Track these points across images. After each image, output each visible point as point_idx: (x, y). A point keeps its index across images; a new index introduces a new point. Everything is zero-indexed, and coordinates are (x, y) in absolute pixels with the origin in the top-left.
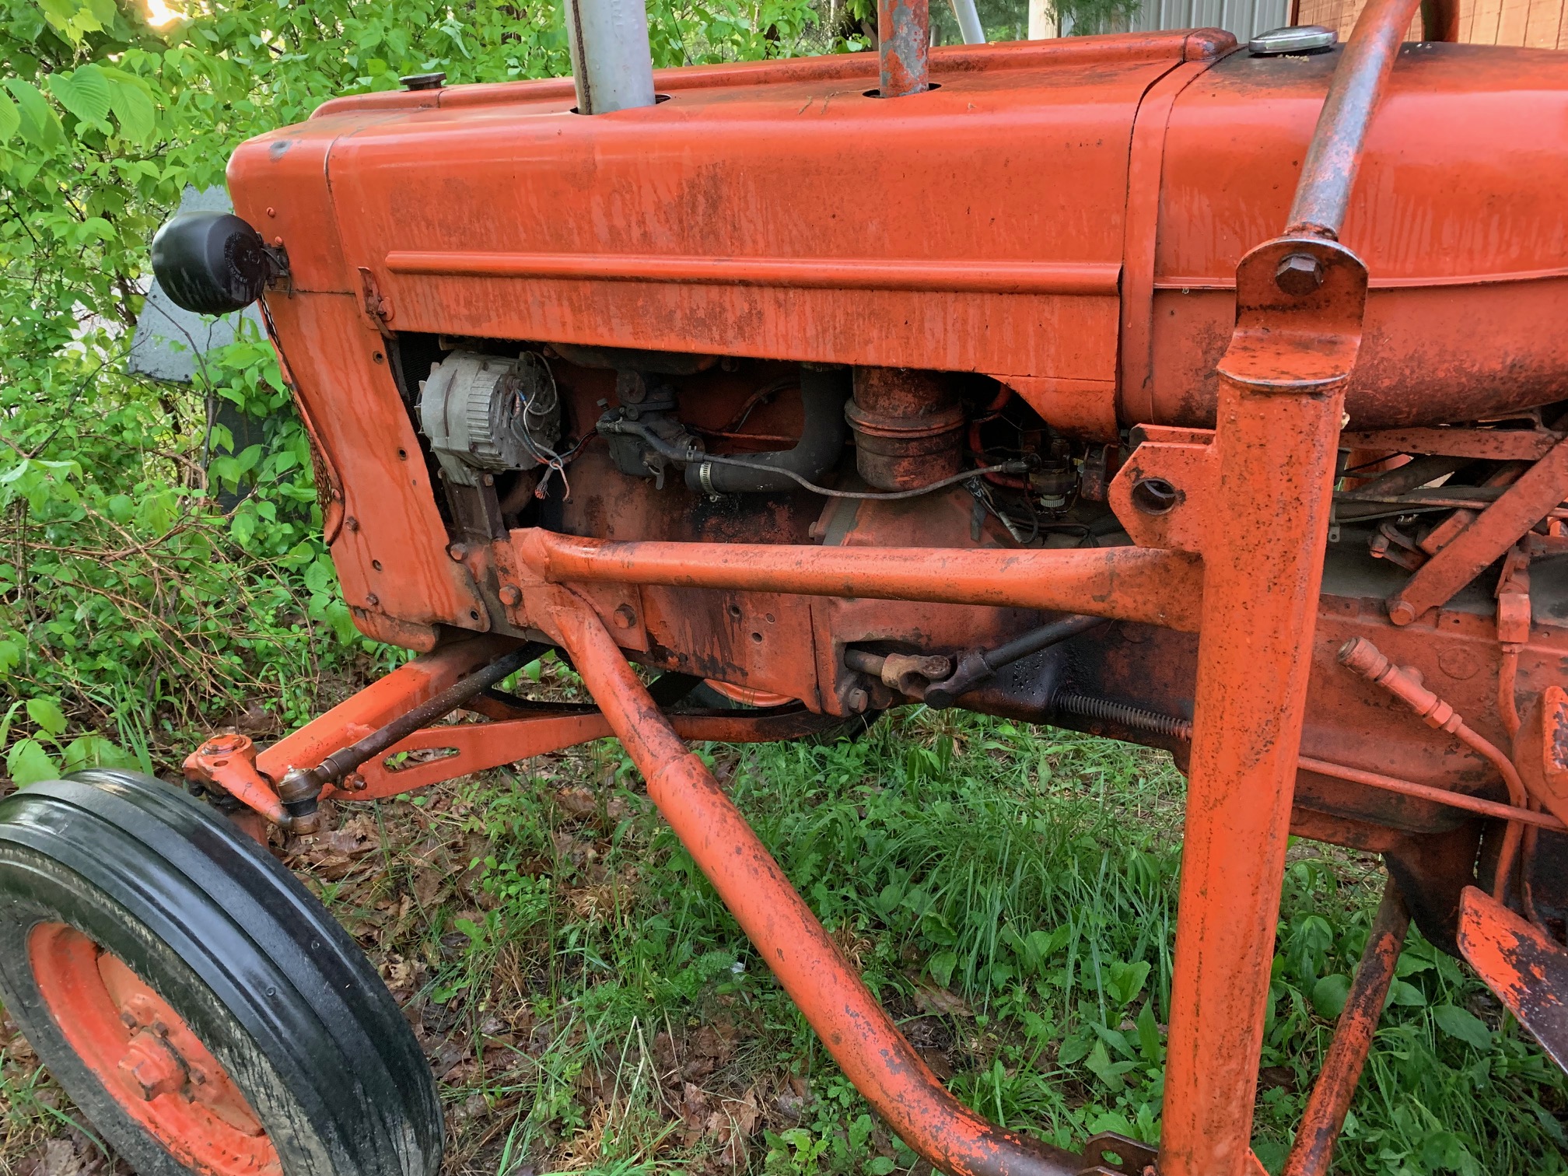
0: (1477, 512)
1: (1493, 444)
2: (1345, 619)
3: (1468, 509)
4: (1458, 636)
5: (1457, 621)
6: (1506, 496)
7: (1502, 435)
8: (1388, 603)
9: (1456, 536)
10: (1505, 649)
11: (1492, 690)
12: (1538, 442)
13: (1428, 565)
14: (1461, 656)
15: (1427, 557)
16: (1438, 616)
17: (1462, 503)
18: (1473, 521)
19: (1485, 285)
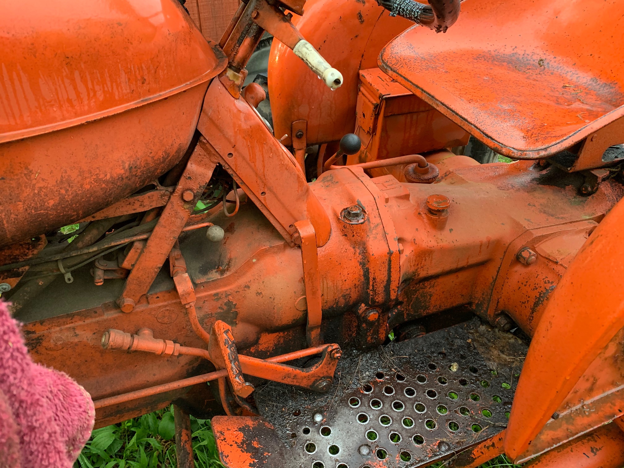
0: (146, 240)
1: (137, 204)
2: (97, 319)
3: (139, 240)
4: (161, 304)
5: (158, 297)
6: (157, 229)
7: (140, 197)
8: (118, 302)
9: (139, 256)
10: (187, 307)
11: (187, 321)
12: (162, 196)
13: (131, 276)
14: (167, 313)
15: (128, 272)
16: (147, 298)
17: (135, 238)
18: (145, 246)
19: (90, 124)
